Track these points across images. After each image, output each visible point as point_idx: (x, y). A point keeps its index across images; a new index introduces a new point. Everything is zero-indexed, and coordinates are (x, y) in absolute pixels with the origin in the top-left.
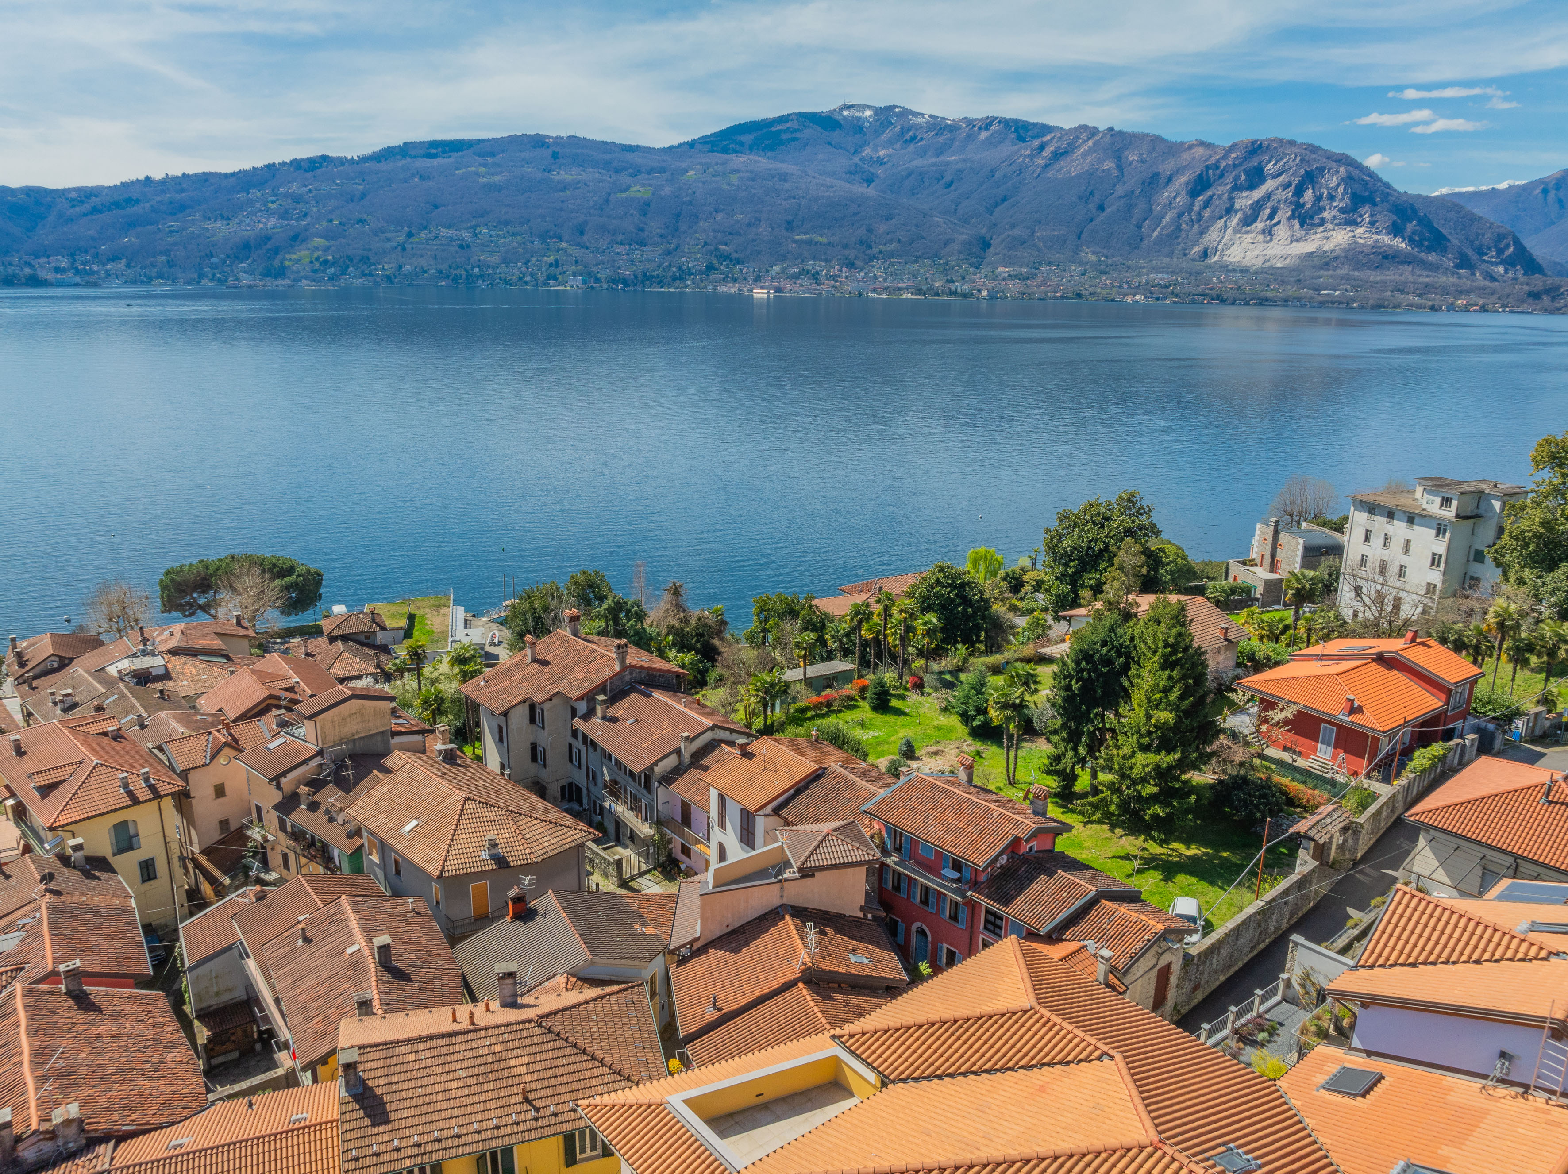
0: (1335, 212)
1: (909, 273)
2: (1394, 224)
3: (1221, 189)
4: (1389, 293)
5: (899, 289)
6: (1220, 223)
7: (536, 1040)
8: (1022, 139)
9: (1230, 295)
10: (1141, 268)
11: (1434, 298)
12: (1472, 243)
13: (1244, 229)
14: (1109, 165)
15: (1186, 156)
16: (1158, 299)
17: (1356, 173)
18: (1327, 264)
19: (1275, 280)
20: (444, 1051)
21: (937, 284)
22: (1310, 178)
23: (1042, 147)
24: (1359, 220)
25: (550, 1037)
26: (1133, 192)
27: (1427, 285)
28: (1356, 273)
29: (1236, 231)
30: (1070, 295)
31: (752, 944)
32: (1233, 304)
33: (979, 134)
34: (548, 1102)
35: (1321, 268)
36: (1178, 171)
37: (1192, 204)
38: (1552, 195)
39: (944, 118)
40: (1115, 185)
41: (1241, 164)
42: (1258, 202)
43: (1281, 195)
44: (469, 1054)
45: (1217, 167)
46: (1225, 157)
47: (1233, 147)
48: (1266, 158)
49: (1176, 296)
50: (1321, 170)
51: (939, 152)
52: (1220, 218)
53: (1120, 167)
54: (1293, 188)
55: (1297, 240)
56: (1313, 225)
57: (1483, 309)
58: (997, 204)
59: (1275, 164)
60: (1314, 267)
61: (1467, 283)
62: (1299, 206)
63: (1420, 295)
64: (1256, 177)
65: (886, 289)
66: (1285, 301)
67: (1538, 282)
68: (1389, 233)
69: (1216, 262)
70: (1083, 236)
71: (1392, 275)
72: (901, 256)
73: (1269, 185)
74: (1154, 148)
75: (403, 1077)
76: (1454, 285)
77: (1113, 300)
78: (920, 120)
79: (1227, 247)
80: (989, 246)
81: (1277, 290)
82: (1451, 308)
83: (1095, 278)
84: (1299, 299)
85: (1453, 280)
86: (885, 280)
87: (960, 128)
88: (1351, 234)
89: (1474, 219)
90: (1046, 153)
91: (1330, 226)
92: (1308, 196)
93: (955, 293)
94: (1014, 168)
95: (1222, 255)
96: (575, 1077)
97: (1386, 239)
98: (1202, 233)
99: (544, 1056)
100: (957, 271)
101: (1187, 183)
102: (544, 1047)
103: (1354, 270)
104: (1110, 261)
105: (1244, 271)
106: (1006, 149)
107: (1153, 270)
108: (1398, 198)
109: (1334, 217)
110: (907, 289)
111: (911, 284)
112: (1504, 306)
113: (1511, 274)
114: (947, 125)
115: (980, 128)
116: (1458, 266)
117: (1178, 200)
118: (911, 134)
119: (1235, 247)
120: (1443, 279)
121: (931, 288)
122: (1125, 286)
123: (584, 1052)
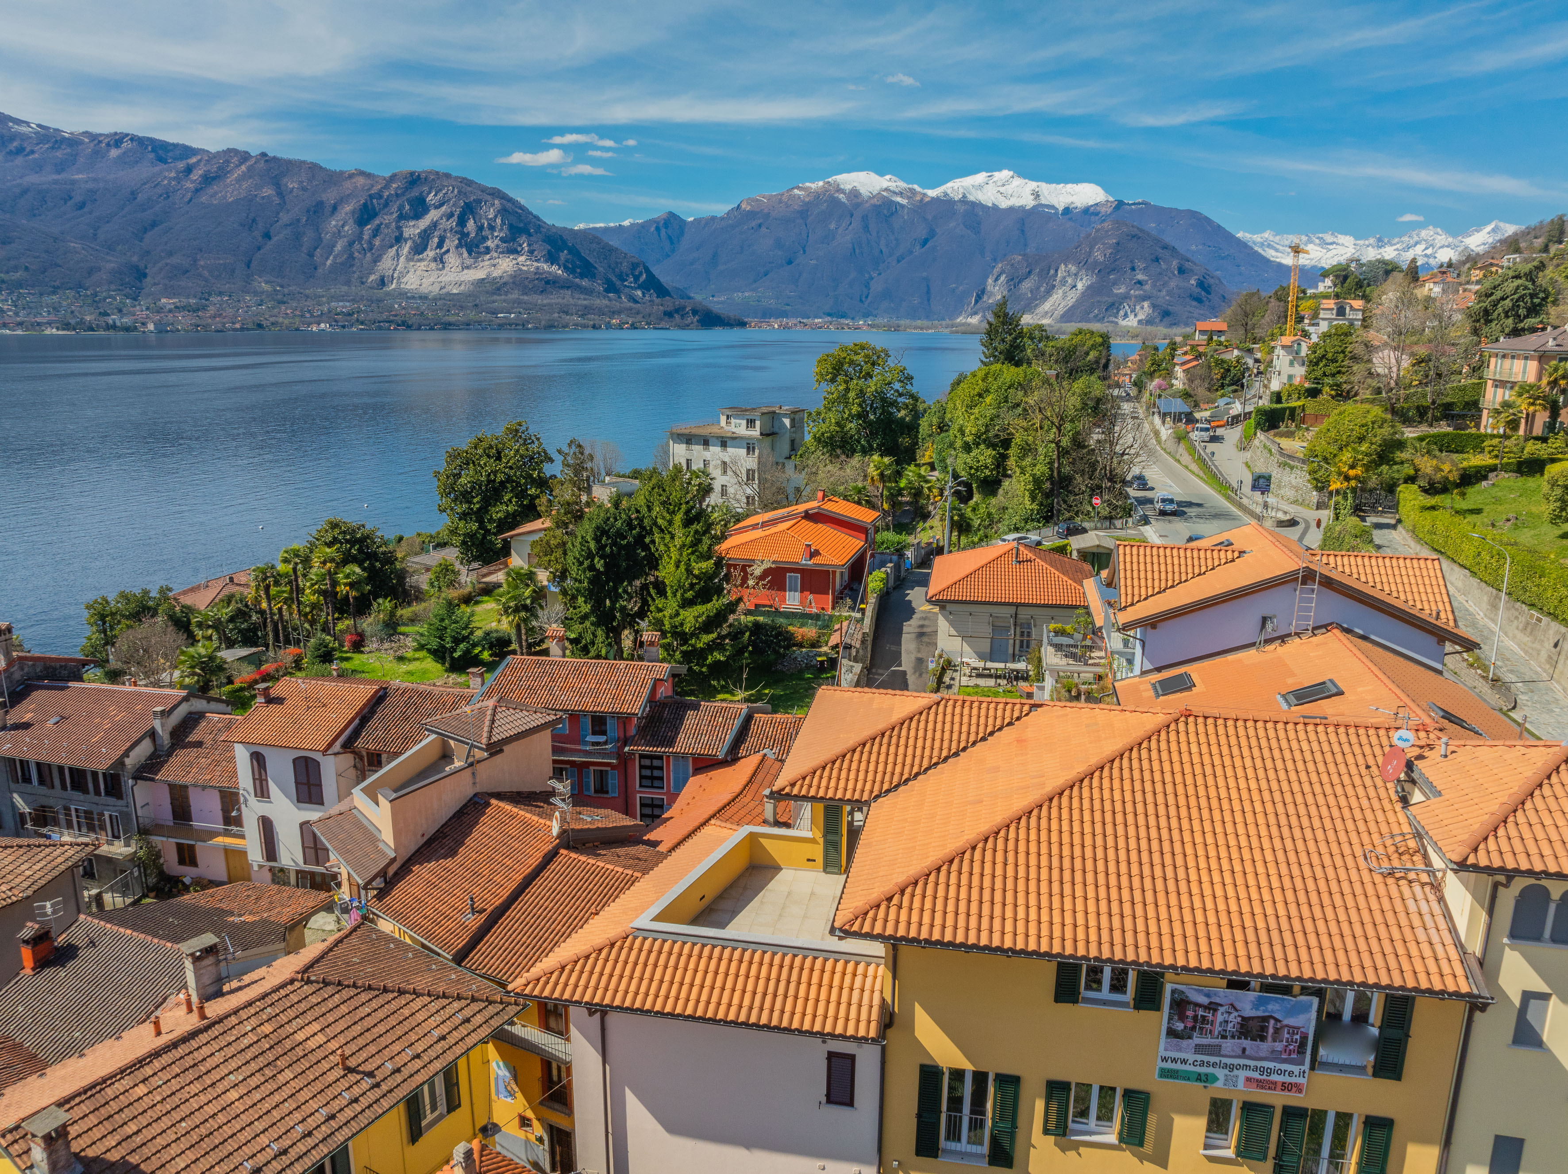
0: (496, 242)
1: (47, 306)
2: (549, 252)
3: (388, 218)
4: (556, 315)
5: (39, 324)
6: (392, 252)
7: (314, 1000)
8: (162, 160)
9: (413, 321)
10: (320, 297)
11: (593, 318)
12: (613, 269)
13: (416, 257)
14: (268, 191)
15: (348, 185)
16: (344, 327)
17: (509, 205)
18: (498, 289)
19: (454, 306)
20: (189, 1061)
21: (88, 318)
22: (469, 210)
23: (189, 170)
24: (519, 249)
25: (330, 990)
26: (298, 220)
27: (586, 307)
28: (526, 298)
29: (408, 260)
30: (250, 326)
31: (468, 841)
32: (419, 329)
33: (108, 151)
34: (377, 1061)
35: (494, 294)
36: (342, 200)
37: (361, 233)
38: (663, 231)
39: (58, 130)
40: (278, 213)
41: (403, 194)
42: (425, 231)
43: (447, 224)
44: (231, 1050)
45: (381, 197)
46: (387, 186)
47: (393, 178)
48: (426, 189)
49: (362, 323)
50: (479, 201)
51: (60, 168)
52: (391, 247)
53: (280, 194)
54: (456, 217)
55: (468, 268)
56: (479, 253)
57: (633, 327)
58: (145, 230)
59: (435, 195)
60: (487, 292)
61: (616, 305)
62: (464, 235)
63: (582, 316)
64: (420, 208)
65: (20, 324)
66: (467, 325)
67: (669, 304)
68: (546, 262)
69: (394, 289)
70: (254, 264)
71: (555, 299)
72: (33, 286)
73: (433, 215)
74: (313, 176)
75: (143, 1120)
76: (607, 306)
77: (297, 329)
78: (24, 129)
79: (402, 275)
80: (145, 275)
81: (458, 315)
82: (609, 326)
83: (273, 308)
84: (479, 323)
85: (605, 302)
86: (17, 314)
87: (81, 143)
88: (514, 262)
89: (612, 250)
90: (196, 175)
91: (495, 255)
92: (471, 225)
93: (114, 327)
94: (159, 190)
95: (399, 283)
96: (392, 1021)
97: (545, 267)
98: (377, 260)
99: (337, 1013)
100: (110, 304)
101: (353, 212)
102: (330, 1004)
103: (523, 294)
104: (286, 291)
105: (424, 298)
106: (146, 170)
107: (333, 298)
108: (548, 230)
109: (498, 246)
110: (49, 324)
111: (52, 317)
112: (648, 324)
113: (647, 298)
114: (64, 138)
115: (108, 145)
116: (607, 291)
117: (346, 228)
118: (15, 144)
119: (410, 275)
120: (598, 302)
121: (82, 322)
122: (308, 315)
123: (385, 990)
